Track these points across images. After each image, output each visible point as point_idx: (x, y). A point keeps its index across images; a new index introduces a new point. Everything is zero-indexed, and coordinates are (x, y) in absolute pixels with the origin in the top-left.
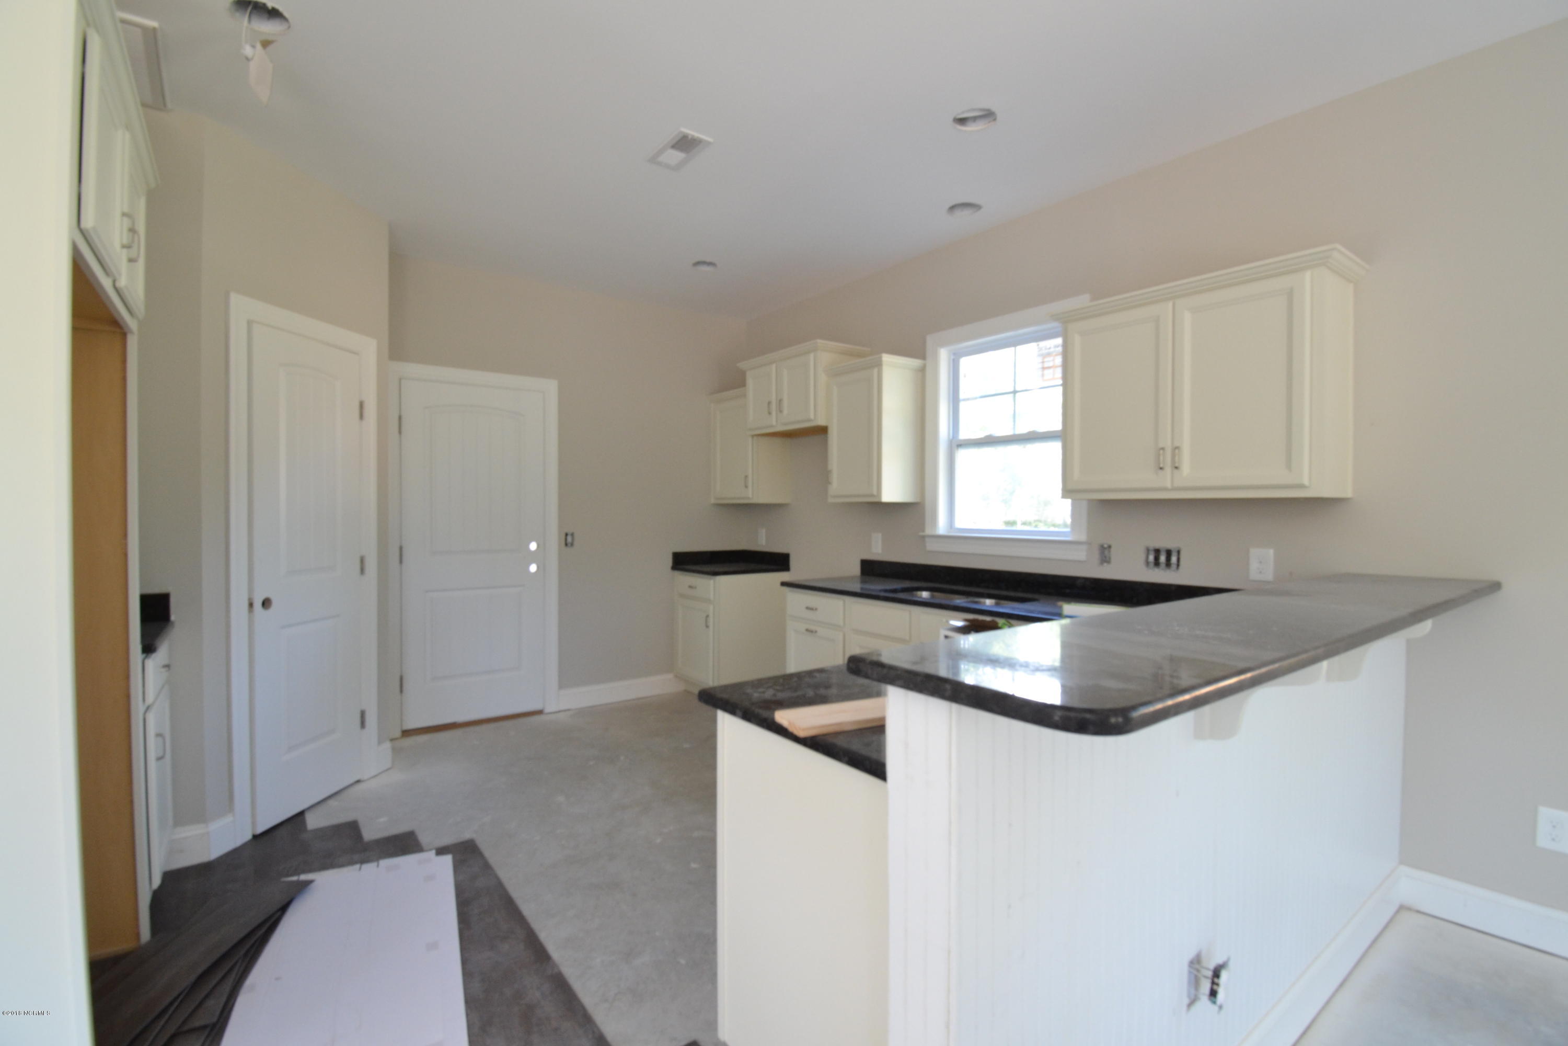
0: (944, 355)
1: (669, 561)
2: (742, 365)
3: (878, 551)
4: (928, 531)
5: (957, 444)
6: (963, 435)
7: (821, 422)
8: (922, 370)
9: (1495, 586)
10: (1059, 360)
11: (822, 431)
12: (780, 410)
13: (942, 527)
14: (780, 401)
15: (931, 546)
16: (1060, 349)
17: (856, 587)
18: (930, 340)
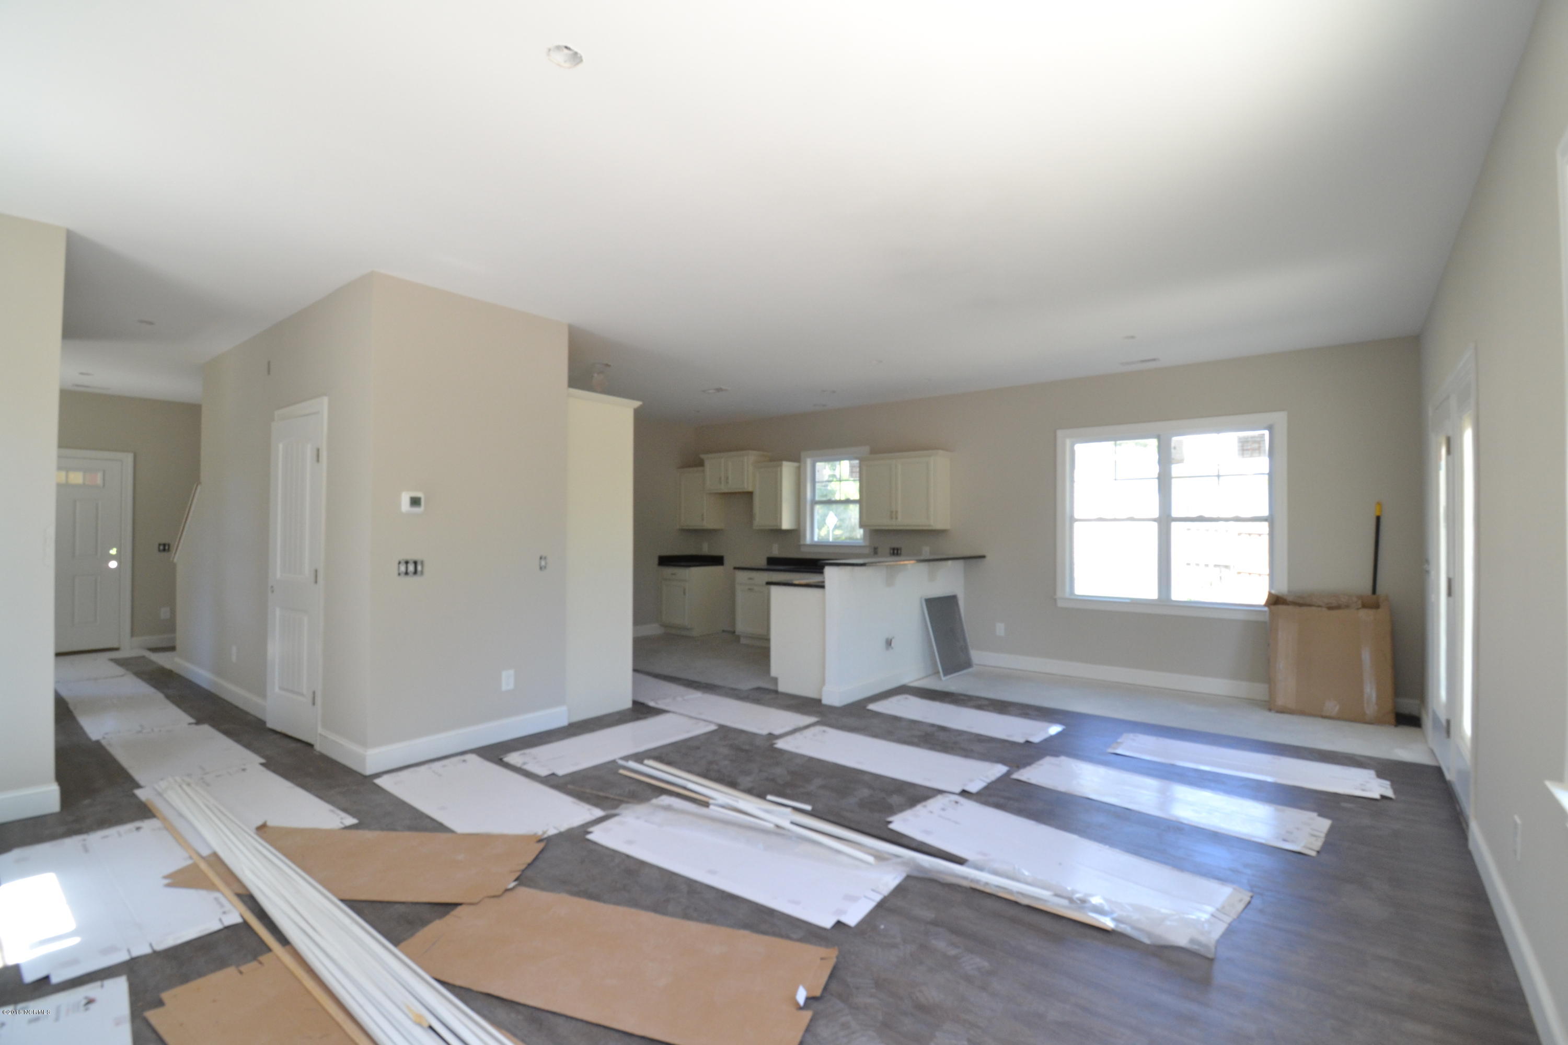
0: (809, 462)
1: (656, 561)
2: (703, 456)
3: (776, 552)
4: (802, 543)
5: (814, 502)
6: (817, 498)
7: (750, 489)
8: (799, 468)
9: (983, 557)
10: (858, 470)
11: (750, 494)
12: (727, 483)
13: (808, 540)
14: (727, 478)
15: (803, 549)
16: (858, 465)
17: (766, 567)
18: (803, 454)
